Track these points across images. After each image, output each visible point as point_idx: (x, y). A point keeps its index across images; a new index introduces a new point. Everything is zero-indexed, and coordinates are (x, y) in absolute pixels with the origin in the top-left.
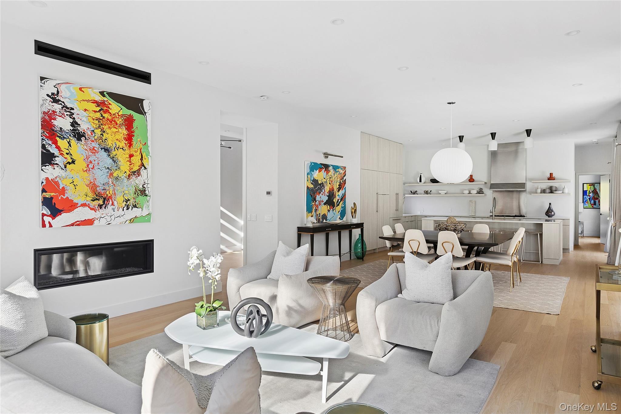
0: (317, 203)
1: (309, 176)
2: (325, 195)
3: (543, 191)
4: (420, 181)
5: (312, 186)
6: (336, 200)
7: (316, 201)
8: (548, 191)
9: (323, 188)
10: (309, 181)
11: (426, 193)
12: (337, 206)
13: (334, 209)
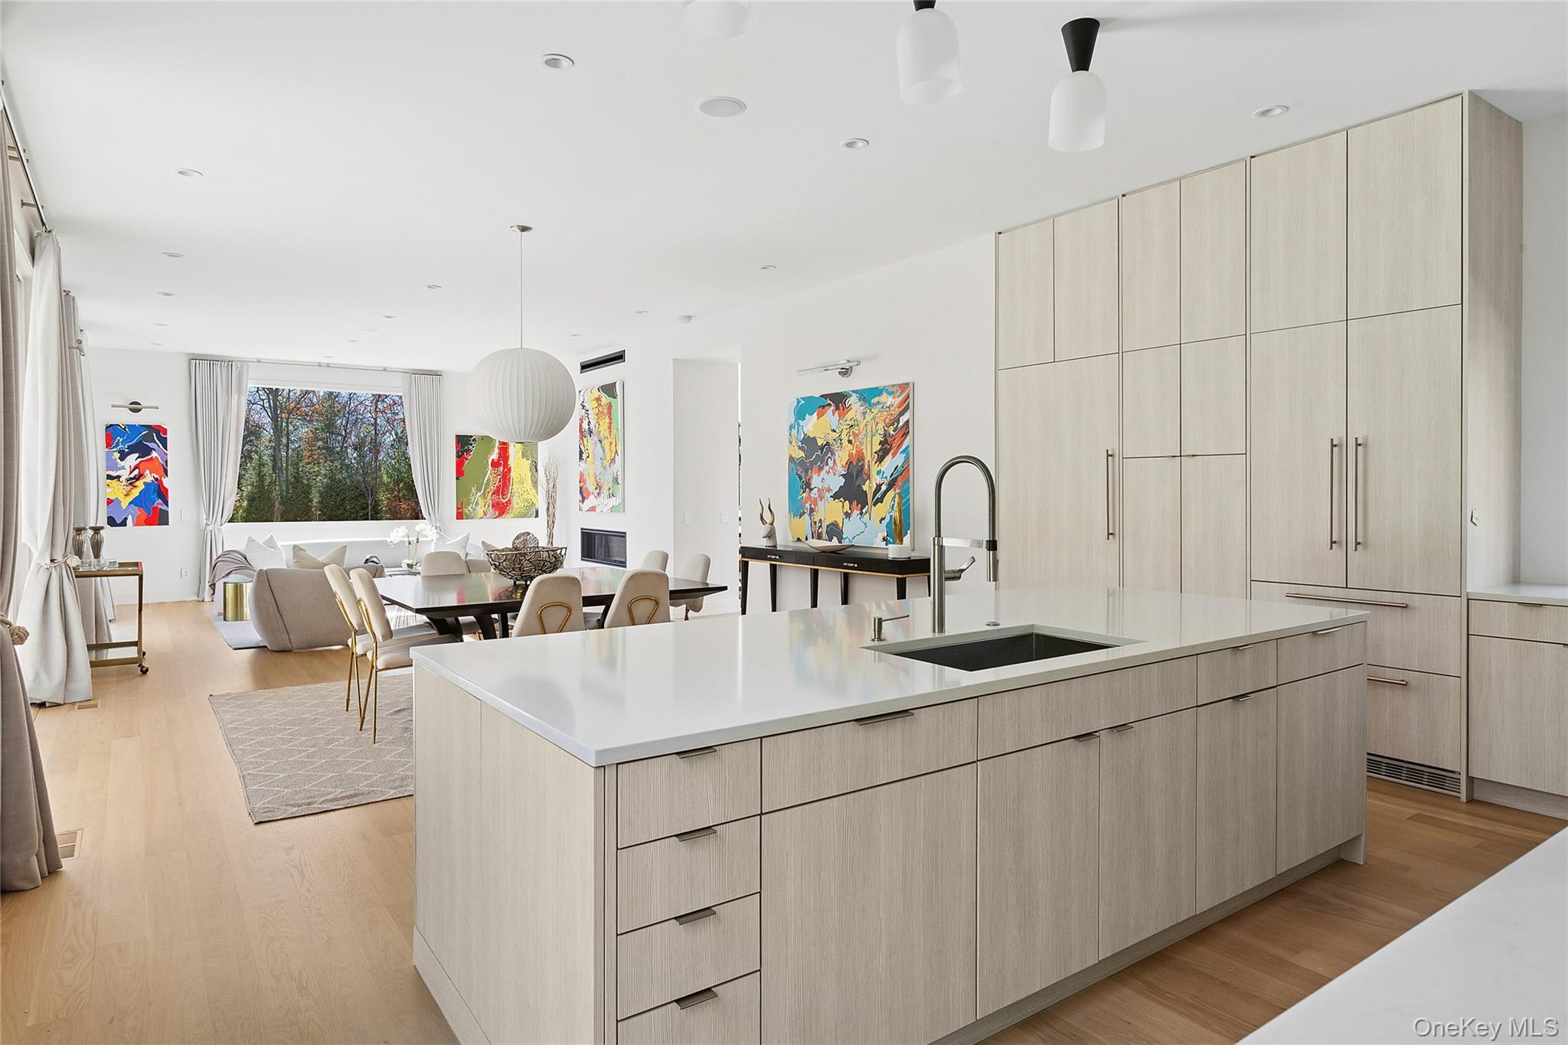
0: (814, 494)
1: (794, 432)
2: (834, 474)
5: (802, 454)
6: (870, 487)
7: (811, 490)
9: (829, 455)
10: (794, 443)
12: (875, 505)
13: (866, 513)
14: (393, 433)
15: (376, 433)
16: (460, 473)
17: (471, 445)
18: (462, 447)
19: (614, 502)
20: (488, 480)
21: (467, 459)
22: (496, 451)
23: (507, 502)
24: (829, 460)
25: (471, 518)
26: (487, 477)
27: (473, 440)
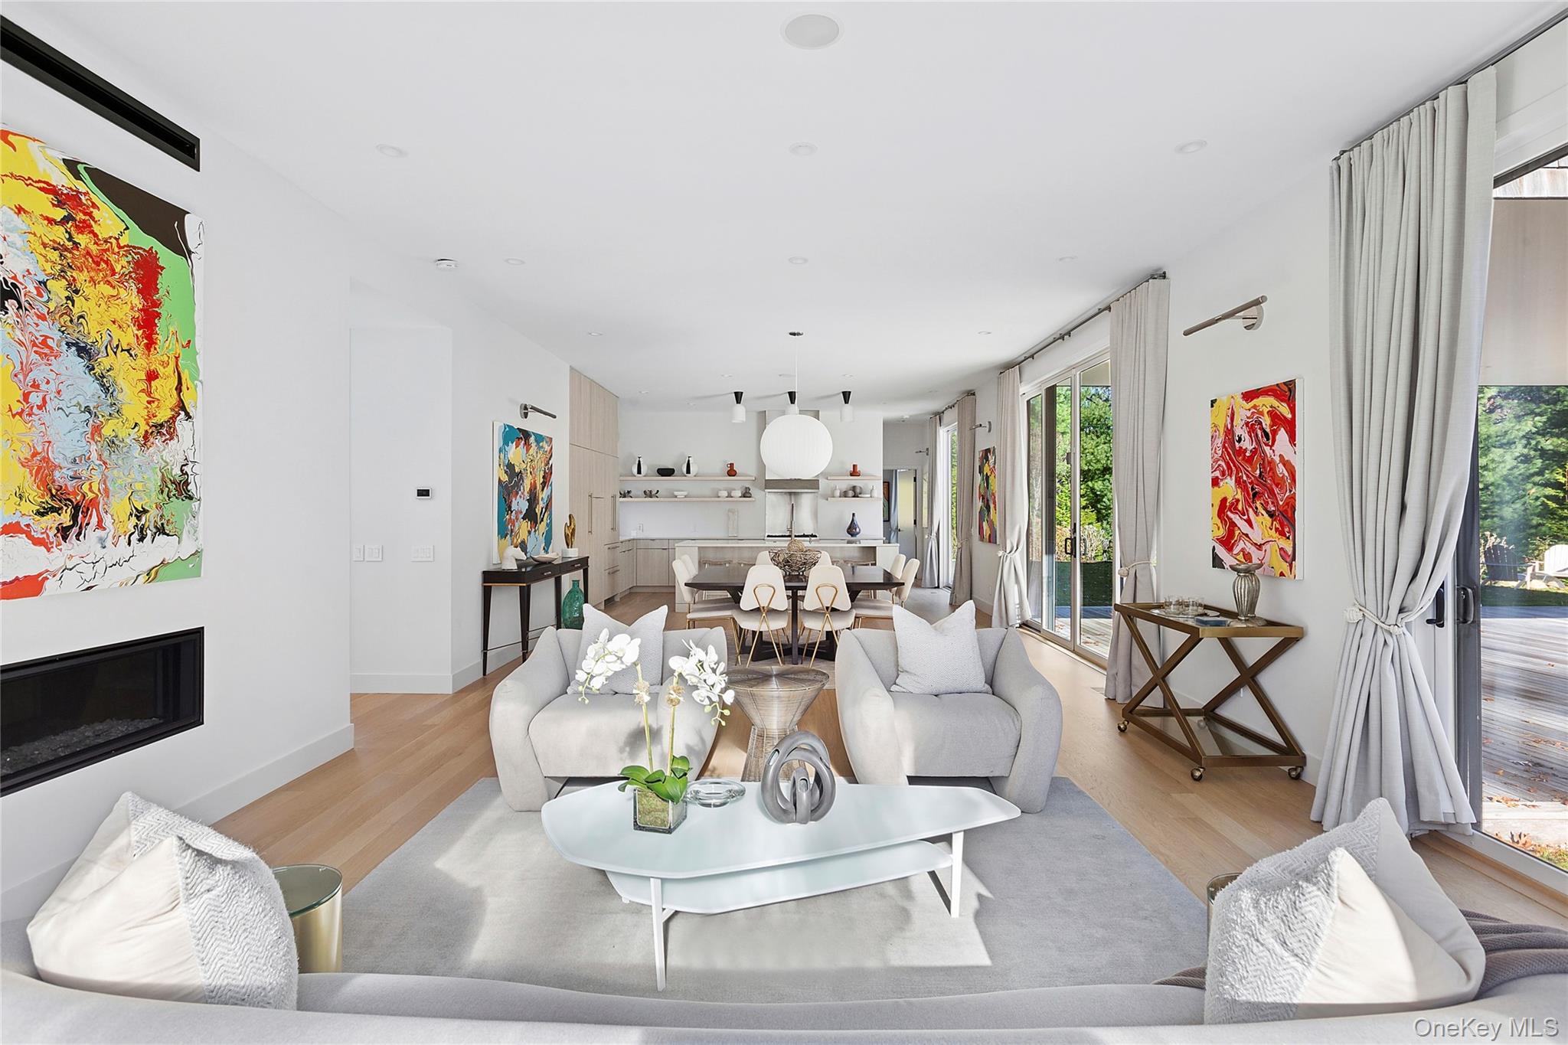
0: (513, 516)
1: (502, 456)
2: (524, 499)
3: (845, 494)
4: (639, 472)
5: (506, 478)
6: (539, 510)
7: (512, 512)
8: (851, 493)
9: (521, 482)
10: (502, 467)
11: (649, 494)
12: (541, 523)
13: (537, 529)
19: (161, 549)
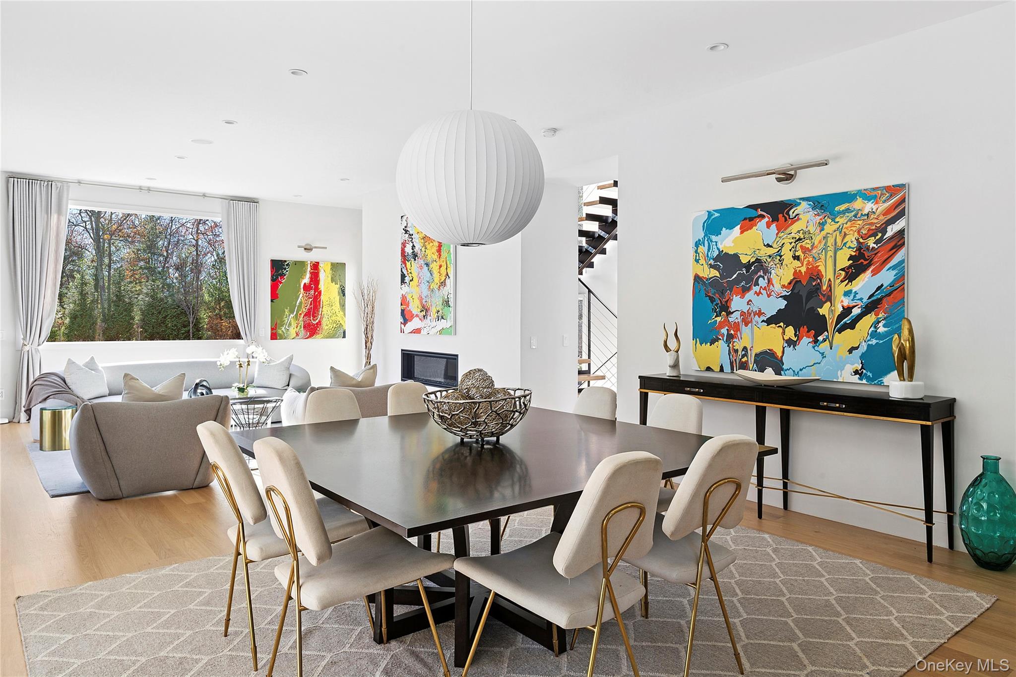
0: (735, 318)
1: (703, 249)
2: (769, 296)
5: (715, 273)
6: (831, 311)
7: (729, 313)
9: (761, 273)
10: (702, 261)
12: (840, 331)
13: (824, 340)
14: (214, 254)
15: (197, 254)
16: (274, 296)
17: (285, 269)
18: (277, 271)
19: (443, 324)
20: (301, 303)
21: (281, 283)
22: (308, 275)
23: (317, 324)
24: (761, 279)
25: (285, 339)
26: (299, 300)
27: (287, 265)
